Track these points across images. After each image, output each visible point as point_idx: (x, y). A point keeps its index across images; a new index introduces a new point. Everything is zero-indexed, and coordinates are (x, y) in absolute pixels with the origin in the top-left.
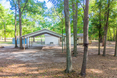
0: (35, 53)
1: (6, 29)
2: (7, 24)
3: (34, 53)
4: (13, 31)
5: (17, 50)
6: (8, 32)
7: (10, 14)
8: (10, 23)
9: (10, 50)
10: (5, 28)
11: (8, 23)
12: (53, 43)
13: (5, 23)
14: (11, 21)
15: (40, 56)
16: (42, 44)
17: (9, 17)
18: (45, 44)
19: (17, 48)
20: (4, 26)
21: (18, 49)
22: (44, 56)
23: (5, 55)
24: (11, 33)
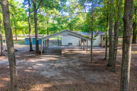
0: (56, 60)
1: (17, 26)
2: (18, 20)
3: (55, 62)
4: (24, 27)
5: (33, 56)
6: (18, 29)
7: (20, 7)
8: (21, 19)
9: (25, 56)
10: (15, 24)
11: (19, 18)
12: (72, 44)
13: (15, 18)
14: (21, 17)
15: (63, 66)
16: (59, 45)
17: (19, 12)
18: (62, 46)
19: (32, 52)
20: (15, 22)
21: (33, 54)
22: (68, 67)
23: (22, 64)
24: (23, 31)
